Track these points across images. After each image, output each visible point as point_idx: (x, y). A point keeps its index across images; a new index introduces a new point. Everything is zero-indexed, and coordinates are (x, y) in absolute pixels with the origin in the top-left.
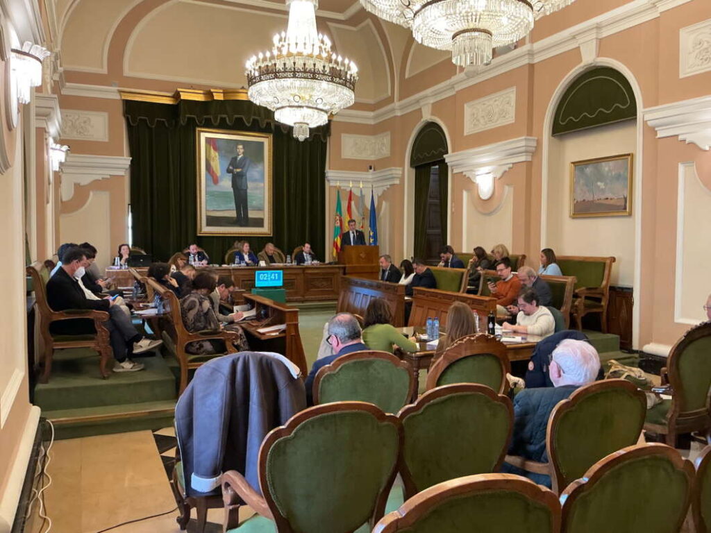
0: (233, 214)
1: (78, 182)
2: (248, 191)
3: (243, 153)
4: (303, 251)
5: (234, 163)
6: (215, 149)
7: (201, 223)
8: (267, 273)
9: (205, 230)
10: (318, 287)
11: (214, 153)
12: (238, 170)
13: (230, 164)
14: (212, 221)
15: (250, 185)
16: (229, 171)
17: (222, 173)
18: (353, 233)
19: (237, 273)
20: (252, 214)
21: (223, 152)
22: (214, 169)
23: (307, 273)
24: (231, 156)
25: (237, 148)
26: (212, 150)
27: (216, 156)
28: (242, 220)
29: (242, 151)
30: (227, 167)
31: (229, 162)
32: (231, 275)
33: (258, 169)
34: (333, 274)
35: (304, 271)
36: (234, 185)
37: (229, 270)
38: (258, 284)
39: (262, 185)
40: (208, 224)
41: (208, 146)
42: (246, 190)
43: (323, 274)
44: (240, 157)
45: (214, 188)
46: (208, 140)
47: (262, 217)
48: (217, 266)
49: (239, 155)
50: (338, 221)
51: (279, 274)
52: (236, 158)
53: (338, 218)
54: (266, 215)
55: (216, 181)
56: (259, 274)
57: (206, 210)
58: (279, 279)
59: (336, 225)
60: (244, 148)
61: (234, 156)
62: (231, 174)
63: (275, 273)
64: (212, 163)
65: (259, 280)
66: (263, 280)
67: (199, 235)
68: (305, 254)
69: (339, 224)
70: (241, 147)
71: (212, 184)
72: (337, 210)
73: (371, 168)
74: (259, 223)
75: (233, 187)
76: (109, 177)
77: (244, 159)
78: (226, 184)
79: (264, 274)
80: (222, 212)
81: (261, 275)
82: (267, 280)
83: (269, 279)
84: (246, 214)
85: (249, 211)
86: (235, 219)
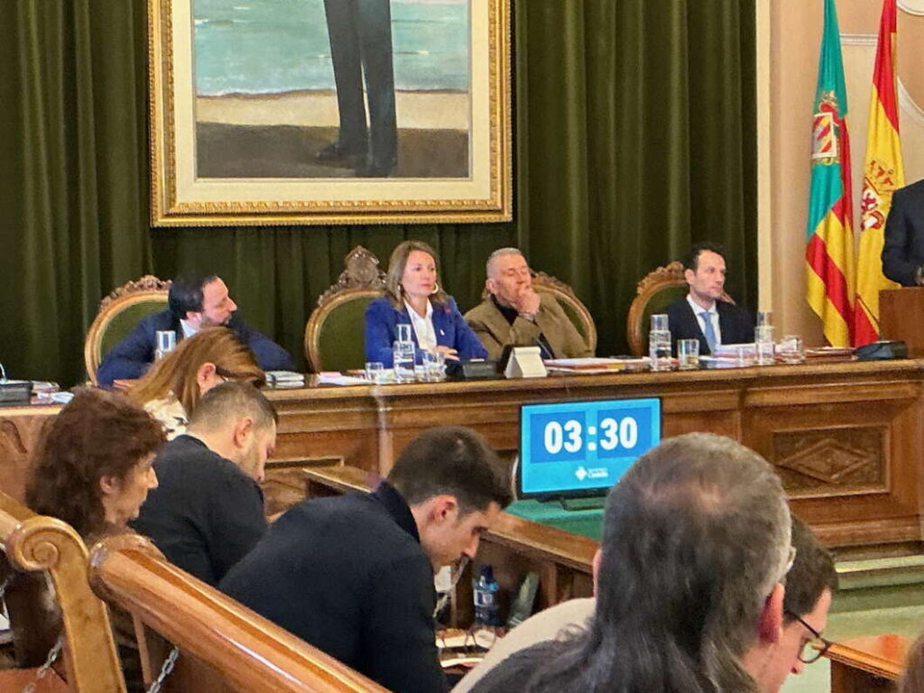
0: (324, 113)
4: (686, 289)
7: (171, 163)
8: (580, 417)
10: (820, 482)
14: (227, 151)
19: (407, 418)
20: (412, 114)
23: (758, 409)
28: (367, 143)
32: (378, 430)
34: (885, 408)
35: (743, 395)
37: (370, 401)
38: (534, 476)
40: (207, 168)
43: (843, 410)
47: (465, 127)
48: (297, 379)
50: (832, 137)
51: (642, 418)
53: (828, 118)
54: (481, 116)
57: (197, 97)
58: (640, 445)
59: (819, 155)
63: (618, 416)
65: (540, 454)
67: (160, 221)
68: (697, 308)
69: (834, 152)
72: (821, 83)
74: (445, 154)
79: (562, 419)
80: (273, 102)
81: (553, 426)
82: (581, 454)
83: (592, 446)
84: (385, 114)
85: (399, 98)
86: (334, 139)
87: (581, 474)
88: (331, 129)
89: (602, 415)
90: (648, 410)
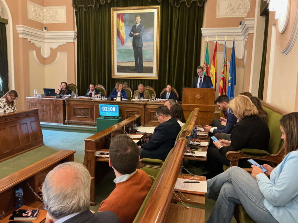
0: (133, 64)
1: (51, 47)
2: (143, 48)
3: (140, 22)
5: (134, 29)
6: (123, 21)
7: (114, 70)
8: (107, 106)
9: (117, 74)
11: (122, 24)
12: (137, 34)
13: (131, 31)
14: (121, 69)
15: (144, 44)
16: (131, 35)
17: (126, 37)
18: (201, 77)
20: (145, 64)
21: (127, 22)
22: (122, 35)
24: (132, 25)
25: (136, 19)
26: (121, 22)
27: (123, 26)
28: (139, 68)
29: (139, 20)
30: (130, 33)
31: (131, 29)
33: (150, 33)
36: (134, 45)
38: (100, 113)
39: (152, 43)
40: (118, 71)
41: (118, 19)
42: (142, 48)
44: (138, 25)
45: (122, 47)
46: (118, 15)
47: (152, 66)
49: (137, 23)
51: (116, 107)
52: (135, 26)
54: (155, 65)
55: (123, 43)
56: (102, 107)
57: (117, 62)
58: (116, 111)
60: (140, 18)
61: (134, 25)
62: (132, 37)
63: (113, 107)
64: (121, 31)
65: (102, 111)
66: (105, 111)
67: (113, 78)
70: (138, 17)
71: (121, 45)
72: (205, 60)
73: (240, 24)
74: (150, 70)
75: (133, 46)
76: (66, 43)
77: (140, 26)
78: (129, 44)
79: (105, 106)
80: (126, 63)
81: (103, 107)
82: (108, 111)
83: (109, 111)
84: (141, 64)
85: (143, 62)
86: (134, 68)
87: (108, 114)
88: (134, 66)
89: (110, 107)
90: (117, 106)
